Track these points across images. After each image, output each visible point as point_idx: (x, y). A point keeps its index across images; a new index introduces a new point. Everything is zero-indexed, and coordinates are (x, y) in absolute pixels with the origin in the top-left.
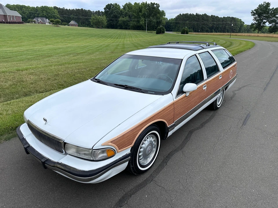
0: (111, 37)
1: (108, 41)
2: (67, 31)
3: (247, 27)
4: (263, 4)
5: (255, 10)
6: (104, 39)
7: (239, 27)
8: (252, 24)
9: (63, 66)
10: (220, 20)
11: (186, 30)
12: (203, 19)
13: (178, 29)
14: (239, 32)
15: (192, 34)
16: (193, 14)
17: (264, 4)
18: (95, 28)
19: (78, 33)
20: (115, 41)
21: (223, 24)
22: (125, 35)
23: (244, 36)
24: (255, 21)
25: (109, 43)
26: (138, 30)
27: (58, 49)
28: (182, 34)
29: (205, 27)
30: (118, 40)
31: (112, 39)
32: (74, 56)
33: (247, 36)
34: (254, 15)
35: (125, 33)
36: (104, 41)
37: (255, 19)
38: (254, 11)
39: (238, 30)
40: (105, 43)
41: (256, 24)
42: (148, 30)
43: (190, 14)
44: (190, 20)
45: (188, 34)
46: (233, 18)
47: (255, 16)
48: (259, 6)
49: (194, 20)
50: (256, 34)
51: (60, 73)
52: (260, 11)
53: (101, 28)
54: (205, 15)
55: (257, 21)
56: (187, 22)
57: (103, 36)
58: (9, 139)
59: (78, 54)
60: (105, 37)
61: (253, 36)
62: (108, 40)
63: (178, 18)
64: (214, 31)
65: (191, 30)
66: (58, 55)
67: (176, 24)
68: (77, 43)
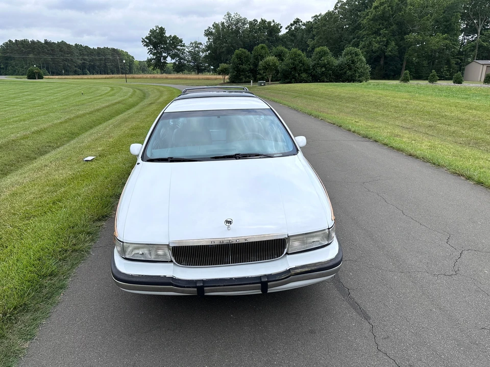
3: (140, 64)
4: (155, 29)
5: (147, 38)
7: (128, 64)
8: (149, 61)
10: (93, 53)
11: (37, 71)
12: (61, 51)
13: (15, 71)
14: (131, 72)
15: (50, 78)
16: (39, 42)
17: (157, 30)
21: (101, 60)
23: (146, 78)
24: (152, 55)
28: (29, 79)
29: (69, 65)
33: (151, 78)
34: (147, 45)
37: (150, 51)
38: (146, 40)
39: (127, 69)
41: (155, 59)
43: (33, 42)
44: (35, 53)
45: (42, 78)
46: (114, 50)
47: (149, 47)
48: (150, 32)
49: (43, 52)
50: (159, 76)
52: (154, 40)
54: (63, 43)
55: (154, 55)
56: (31, 56)
61: (160, 78)
63: (7, 49)
64: (88, 72)
65: (45, 70)
67: (7, 60)
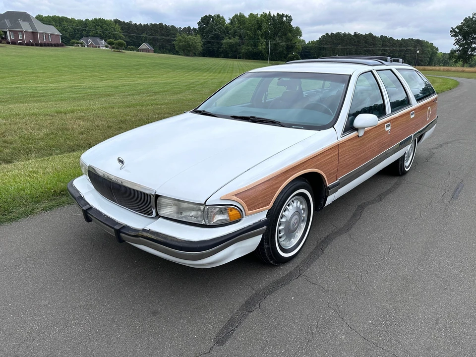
0: (208, 70)
1: (205, 77)
2: (136, 60)
3: (443, 57)
4: (471, 17)
5: (457, 28)
6: (197, 74)
7: (430, 56)
8: (453, 52)
9: (132, 109)
10: (395, 44)
12: (366, 42)
14: (429, 64)
16: (349, 34)
17: (473, 17)
18: (182, 55)
19: (153, 63)
20: (216, 76)
21: (401, 51)
22: (232, 68)
23: (439, 70)
24: (457, 46)
25: (205, 79)
26: (254, 59)
27: (122, 86)
30: (220, 74)
31: (211, 74)
32: (149, 96)
33: (444, 71)
34: (455, 36)
35: (233, 64)
36: (198, 76)
37: (458, 42)
38: (456, 30)
39: (426, 61)
40: (200, 79)
41: (459, 51)
42: (272, 60)
43: (345, 34)
44: (343, 44)
46: (418, 41)
47: (457, 38)
48: (464, 20)
49: (350, 43)
50: (460, 69)
51: (128, 118)
52: (466, 29)
53: (192, 56)
54: (370, 35)
55: (460, 46)
56: (340, 47)
57: (195, 69)
58: (50, 209)
59: (156, 93)
60: (199, 70)
61: (454, 71)
62: (205, 74)
63: (323, 41)
66: (123, 94)
67: (320, 50)
68: (152, 79)
